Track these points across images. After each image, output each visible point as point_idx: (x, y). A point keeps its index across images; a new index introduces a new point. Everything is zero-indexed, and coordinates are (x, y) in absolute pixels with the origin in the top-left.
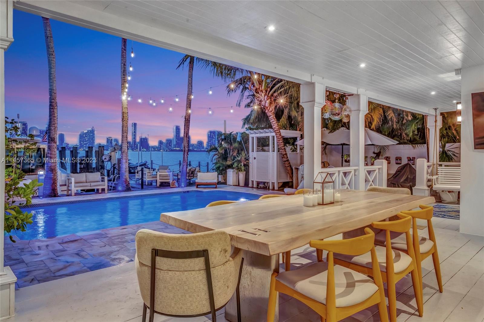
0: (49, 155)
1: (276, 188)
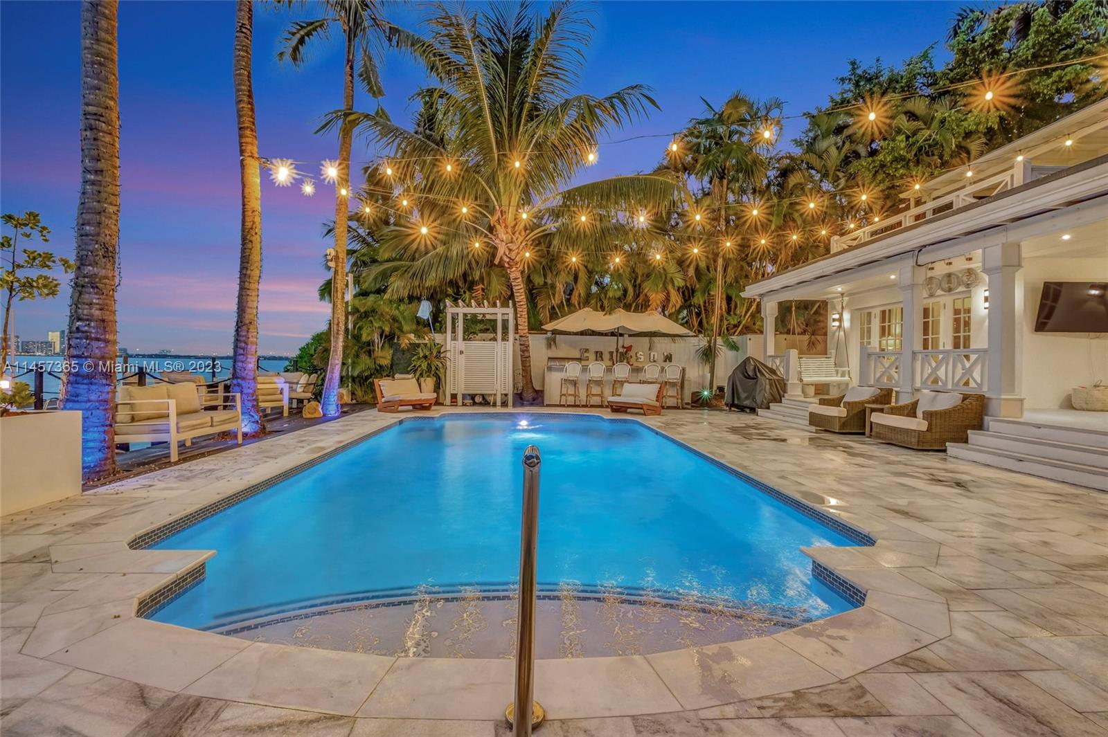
1: (510, 402)
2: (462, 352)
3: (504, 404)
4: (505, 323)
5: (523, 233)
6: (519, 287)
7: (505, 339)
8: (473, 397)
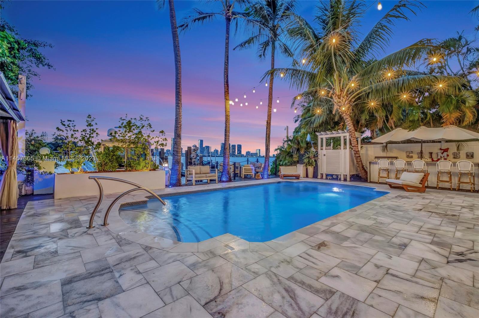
0: (176, 149)
1: (348, 179)
2: (324, 155)
3: (345, 180)
4: (345, 140)
5: (345, 97)
6: (348, 123)
7: (345, 148)
8: (332, 175)
